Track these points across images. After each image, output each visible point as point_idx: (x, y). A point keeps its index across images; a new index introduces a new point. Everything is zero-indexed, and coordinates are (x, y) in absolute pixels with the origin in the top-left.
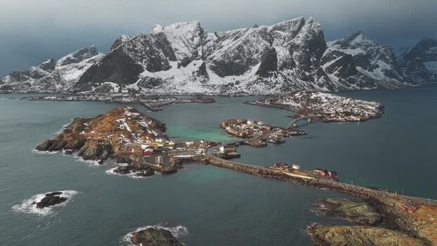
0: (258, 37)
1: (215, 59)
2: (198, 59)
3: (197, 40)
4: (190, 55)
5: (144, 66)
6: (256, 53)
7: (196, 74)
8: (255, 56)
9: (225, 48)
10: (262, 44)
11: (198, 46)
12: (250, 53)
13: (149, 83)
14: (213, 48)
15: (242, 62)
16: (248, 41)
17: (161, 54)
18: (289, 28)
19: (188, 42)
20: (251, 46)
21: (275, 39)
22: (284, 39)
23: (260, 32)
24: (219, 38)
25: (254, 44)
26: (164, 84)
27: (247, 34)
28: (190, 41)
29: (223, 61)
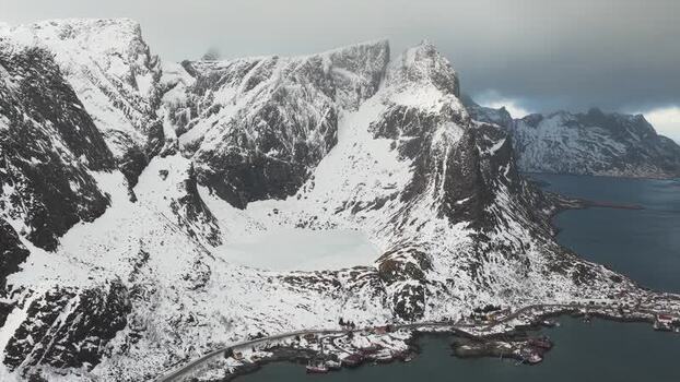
0: (303, 83)
1: (206, 147)
2: (169, 153)
3: (145, 83)
4: (142, 140)
5: (18, 225)
6: (312, 127)
7: (183, 211)
8: (311, 137)
9: (227, 114)
10: (320, 104)
11: (156, 103)
12: (297, 129)
13: (81, 333)
14: (188, 110)
15: (286, 155)
16: (284, 92)
17: (57, 143)
18: (364, 63)
19: (122, 92)
20: (295, 107)
21: (338, 91)
22: (358, 91)
23: (307, 70)
24: (201, 79)
25: (300, 101)
26: (141, 310)
27: (276, 71)
28: (127, 86)
29: (234, 156)
